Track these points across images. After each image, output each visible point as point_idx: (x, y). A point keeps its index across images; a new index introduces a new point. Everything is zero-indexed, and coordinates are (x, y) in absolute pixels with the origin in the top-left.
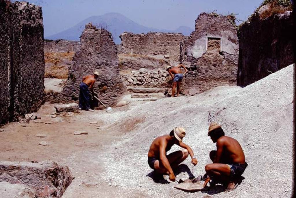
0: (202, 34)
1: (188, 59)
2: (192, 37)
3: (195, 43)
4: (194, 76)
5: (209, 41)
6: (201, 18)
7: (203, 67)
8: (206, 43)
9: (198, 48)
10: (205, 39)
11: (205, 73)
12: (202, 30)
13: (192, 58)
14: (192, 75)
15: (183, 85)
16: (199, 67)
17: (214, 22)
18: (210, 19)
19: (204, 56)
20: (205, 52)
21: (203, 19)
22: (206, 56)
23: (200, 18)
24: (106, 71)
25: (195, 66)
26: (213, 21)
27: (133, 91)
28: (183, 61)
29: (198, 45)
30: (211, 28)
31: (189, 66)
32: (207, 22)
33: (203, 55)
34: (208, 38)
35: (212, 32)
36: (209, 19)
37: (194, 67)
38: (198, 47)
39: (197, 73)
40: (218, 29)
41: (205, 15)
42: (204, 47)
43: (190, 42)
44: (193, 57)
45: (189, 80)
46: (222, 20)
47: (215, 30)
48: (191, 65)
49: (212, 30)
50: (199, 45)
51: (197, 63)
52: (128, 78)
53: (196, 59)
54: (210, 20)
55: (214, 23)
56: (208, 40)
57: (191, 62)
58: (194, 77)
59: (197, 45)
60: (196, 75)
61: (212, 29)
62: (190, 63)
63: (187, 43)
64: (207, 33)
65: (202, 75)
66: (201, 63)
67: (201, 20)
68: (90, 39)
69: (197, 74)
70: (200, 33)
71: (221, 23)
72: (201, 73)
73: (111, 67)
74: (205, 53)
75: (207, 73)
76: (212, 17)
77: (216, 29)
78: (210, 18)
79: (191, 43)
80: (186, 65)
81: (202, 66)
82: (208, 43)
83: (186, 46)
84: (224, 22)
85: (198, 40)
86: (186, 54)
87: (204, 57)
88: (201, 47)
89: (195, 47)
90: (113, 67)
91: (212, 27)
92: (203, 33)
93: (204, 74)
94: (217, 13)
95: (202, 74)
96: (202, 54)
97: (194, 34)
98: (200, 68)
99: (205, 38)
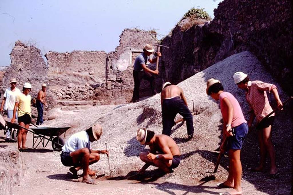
0: (126, 49)
1: (113, 72)
2: (116, 52)
3: (119, 57)
4: (119, 88)
5: (133, 55)
6: (125, 33)
7: (128, 79)
8: (130, 57)
9: (123, 62)
10: (129, 53)
11: (130, 84)
12: (126, 45)
13: (117, 71)
14: (118, 87)
15: (110, 97)
16: (124, 80)
17: (137, 37)
18: (133, 34)
19: (128, 69)
20: (129, 65)
21: (127, 35)
22: (130, 69)
23: (124, 34)
24: (36, 86)
25: (121, 79)
26: (136, 36)
27: (62, 104)
28: (109, 74)
29: (123, 59)
30: (134, 42)
31: (115, 79)
32: (131, 37)
33: (128, 68)
34: (132, 52)
35: (135, 47)
36: (132, 35)
37: (119, 80)
38: (123, 61)
39: (123, 85)
40: (141, 43)
41: (128, 31)
42: (128, 60)
43: (115, 57)
44: (118, 71)
45: (115, 92)
46: (145, 35)
47: (138, 45)
48: (117, 78)
49: (136, 45)
50: (124, 59)
51: (122, 76)
52: (57, 92)
53: (120, 72)
54: (134, 36)
55: (138, 38)
56: (132, 54)
57: (116, 75)
58: (119, 89)
59: (122, 59)
60: (121, 87)
61: (135, 44)
62: (116, 76)
63: (113, 57)
64: (131, 47)
65: (127, 87)
66: (126, 75)
67: (125, 35)
68: (20, 56)
69: (123, 86)
70: (124, 47)
71: (144, 38)
72: (126, 85)
73: (41, 83)
74: (129, 66)
75: (132, 85)
76: (135, 32)
77: (139, 43)
78: (133, 33)
79: (116, 57)
80: (112, 78)
81: (127, 79)
82: (132, 57)
83: (111, 60)
84: (147, 37)
85: (123, 54)
86: (111, 67)
87: (128, 70)
88: (125, 61)
89: (120, 61)
90: (43, 82)
91: (136, 41)
92: (128, 48)
93: (129, 86)
94: (140, 29)
95: (127, 86)
96: (127, 67)
97: (119, 49)
98: (125, 81)
99: (129, 52)
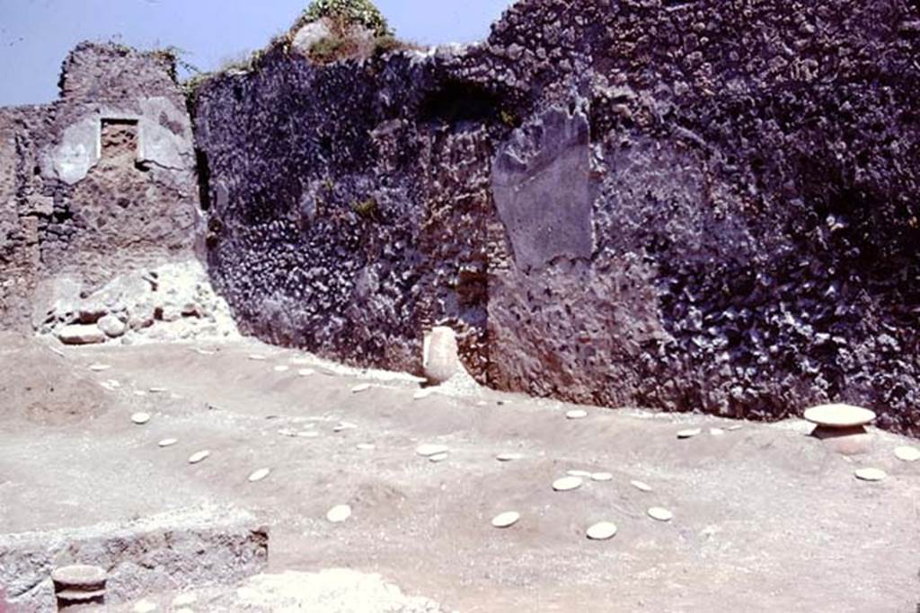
0: (84, 109)
1: (45, 186)
2: (53, 118)
3: (63, 135)
4: (65, 237)
5: (106, 131)
6: (82, 59)
7: (90, 208)
8: (95, 136)
9: (74, 153)
10: (92, 123)
11: (95, 226)
12: (84, 97)
13: (56, 183)
14: (60, 235)
15: (35, 269)
16: (79, 211)
17: (119, 71)
18: (106, 61)
19: (91, 176)
20: (94, 164)
21: (86, 63)
22: (97, 176)
23: (76, 59)
25: (66, 207)
26: (115, 68)
28: (31, 194)
29: (74, 143)
30: (109, 89)
31: (49, 210)
32: (99, 71)
33: (89, 172)
34: (103, 121)
35: (114, 102)
36: (103, 63)
37: (63, 211)
38: (73, 149)
39: (75, 228)
40: (130, 91)
41: (91, 51)
42: (91, 148)
43: (50, 135)
44: (59, 181)
45: (52, 250)
46: (142, 65)
47: (122, 97)
48: (55, 206)
49: (115, 97)
50: (77, 144)
51: (71, 197)
53: (67, 185)
54: (108, 66)
55: (120, 76)
56: (103, 127)
57: (53, 195)
58: (64, 241)
59: (71, 142)
60: (69, 236)
61: (114, 93)
62: (52, 198)
63: (41, 137)
64: (98, 105)
65: (88, 236)
66: (84, 196)
67: (80, 65)
69: (75, 232)
70: (77, 105)
71: (138, 74)
72: (84, 227)
74: (94, 167)
75: (103, 228)
76: (111, 54)
77: (124, 92)
78: (106, 57)
79: (53, 137)
80: (40, 204)
81: (86, 207)
82: (103, 135)
83: (37, 145)
84: (148, 72)
85: (73, 126)
86: (37, 171)
87: (91, 180)
88: (81, 148)
89: (66, 149)
91: (113, 85)
92: (89, 105)
93: (94, 230)
94: (126, 44)
95: (90, 232)
96: (85, 171)
97: (62, 110)
98: (81, 214)
99: (94, 120)
